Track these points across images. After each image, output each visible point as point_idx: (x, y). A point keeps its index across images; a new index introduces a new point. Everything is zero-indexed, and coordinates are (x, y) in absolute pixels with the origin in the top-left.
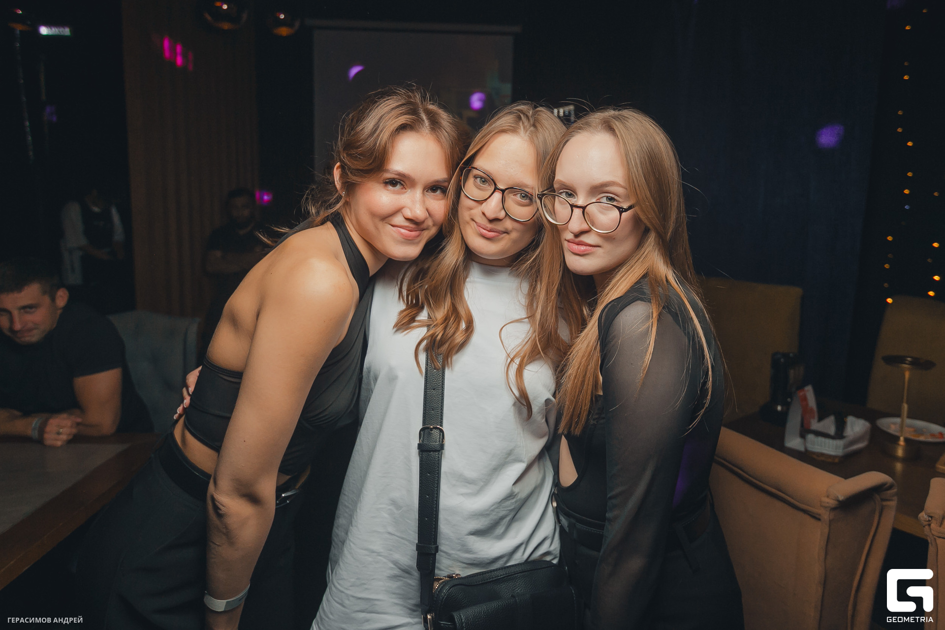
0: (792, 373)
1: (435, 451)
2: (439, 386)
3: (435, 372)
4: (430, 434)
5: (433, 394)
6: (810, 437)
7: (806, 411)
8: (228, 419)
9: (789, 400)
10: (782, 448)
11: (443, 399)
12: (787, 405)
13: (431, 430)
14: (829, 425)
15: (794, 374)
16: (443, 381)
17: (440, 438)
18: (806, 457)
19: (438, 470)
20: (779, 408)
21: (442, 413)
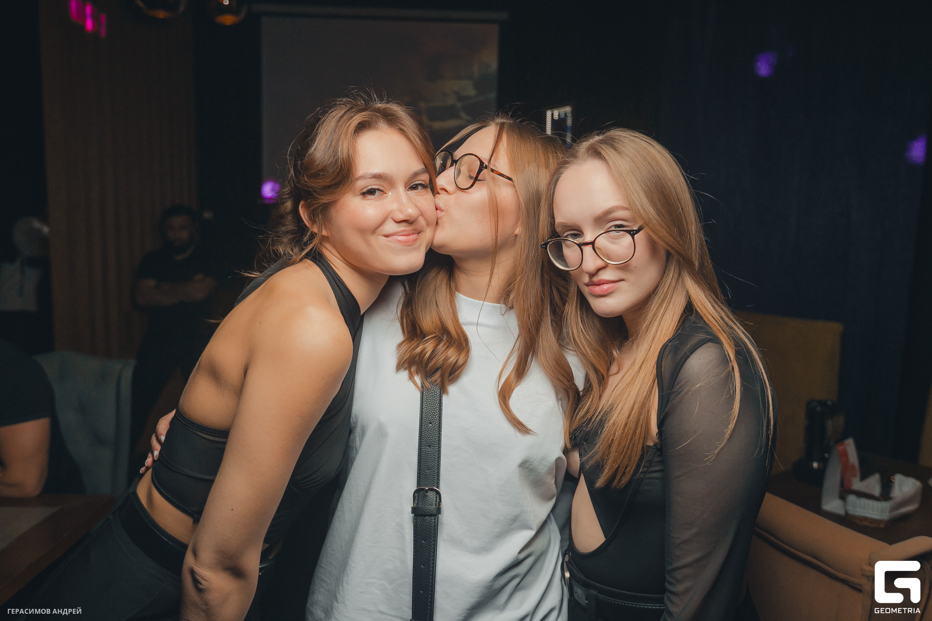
0: (830, 424)
1: (431, 515)
2: (435, 442)
3: (430, 427)
4: (425, 496)
5: (429, 451)
6: (851, 498)
7: (846, 468)
8: (211, 483)
9: (826, 455)
10: (818, 510)
11: (439, 458)
12: (824, 462)
13: (427, 491)
14: (873, 485)
15: (834, 425)
16: (439, 437)
17: (436, 501)
18: (847, 521)
19: (434, 537)
20: (815, 465)
21: (438, 472)
